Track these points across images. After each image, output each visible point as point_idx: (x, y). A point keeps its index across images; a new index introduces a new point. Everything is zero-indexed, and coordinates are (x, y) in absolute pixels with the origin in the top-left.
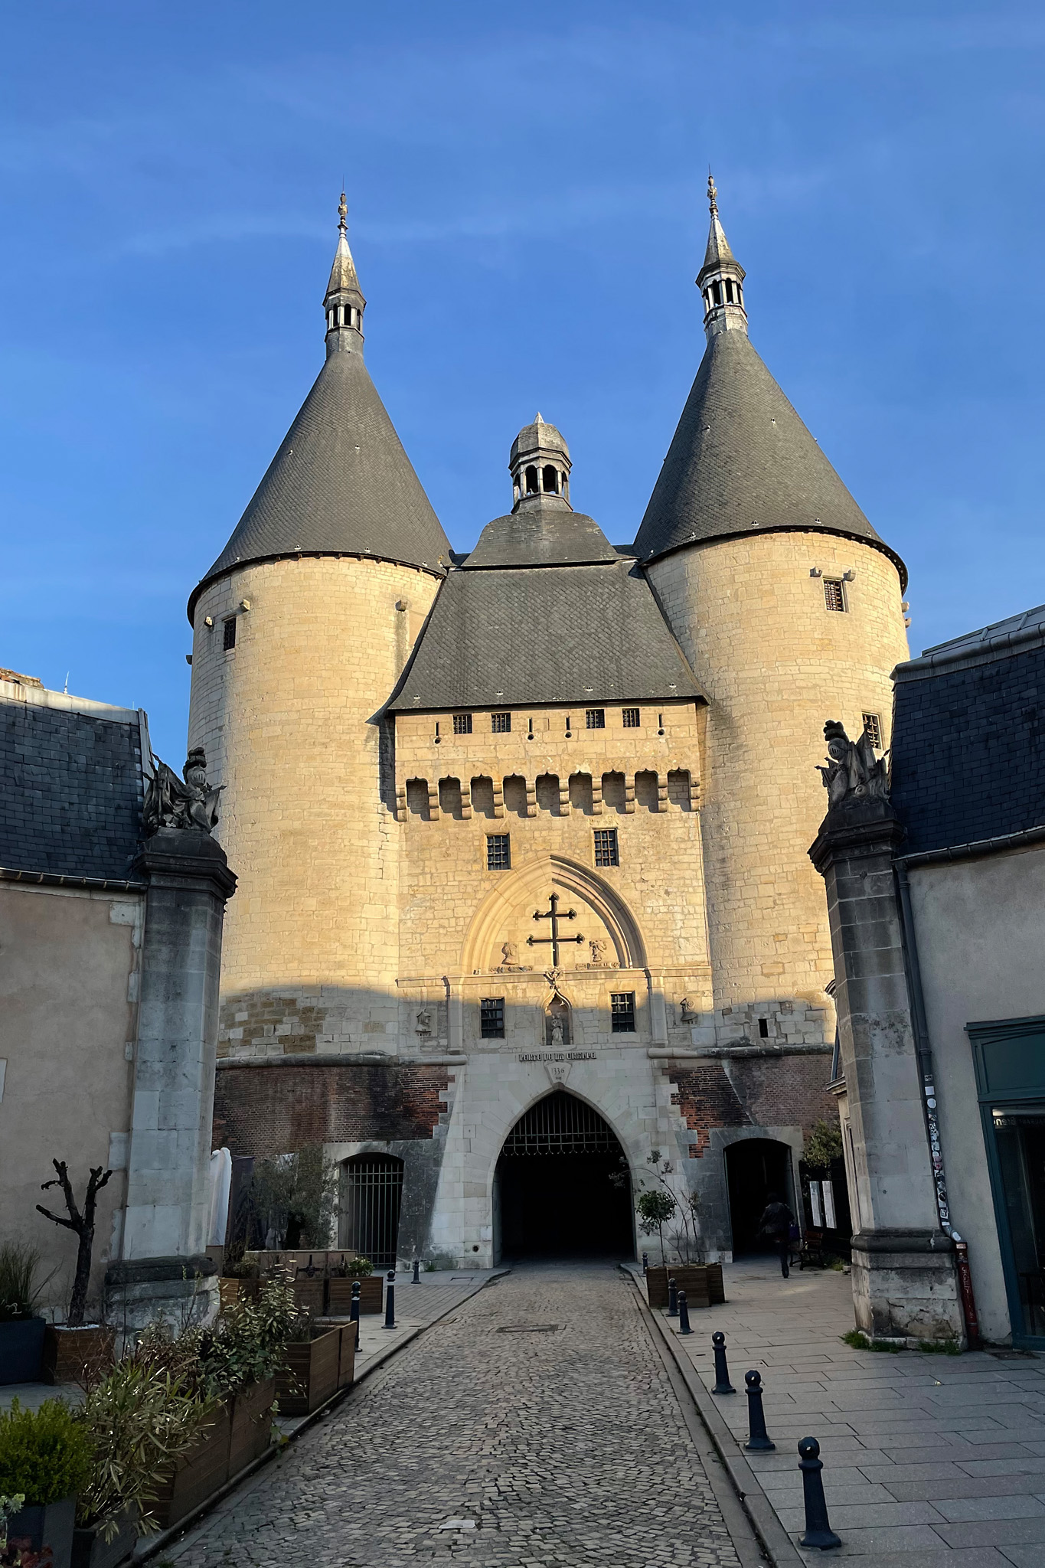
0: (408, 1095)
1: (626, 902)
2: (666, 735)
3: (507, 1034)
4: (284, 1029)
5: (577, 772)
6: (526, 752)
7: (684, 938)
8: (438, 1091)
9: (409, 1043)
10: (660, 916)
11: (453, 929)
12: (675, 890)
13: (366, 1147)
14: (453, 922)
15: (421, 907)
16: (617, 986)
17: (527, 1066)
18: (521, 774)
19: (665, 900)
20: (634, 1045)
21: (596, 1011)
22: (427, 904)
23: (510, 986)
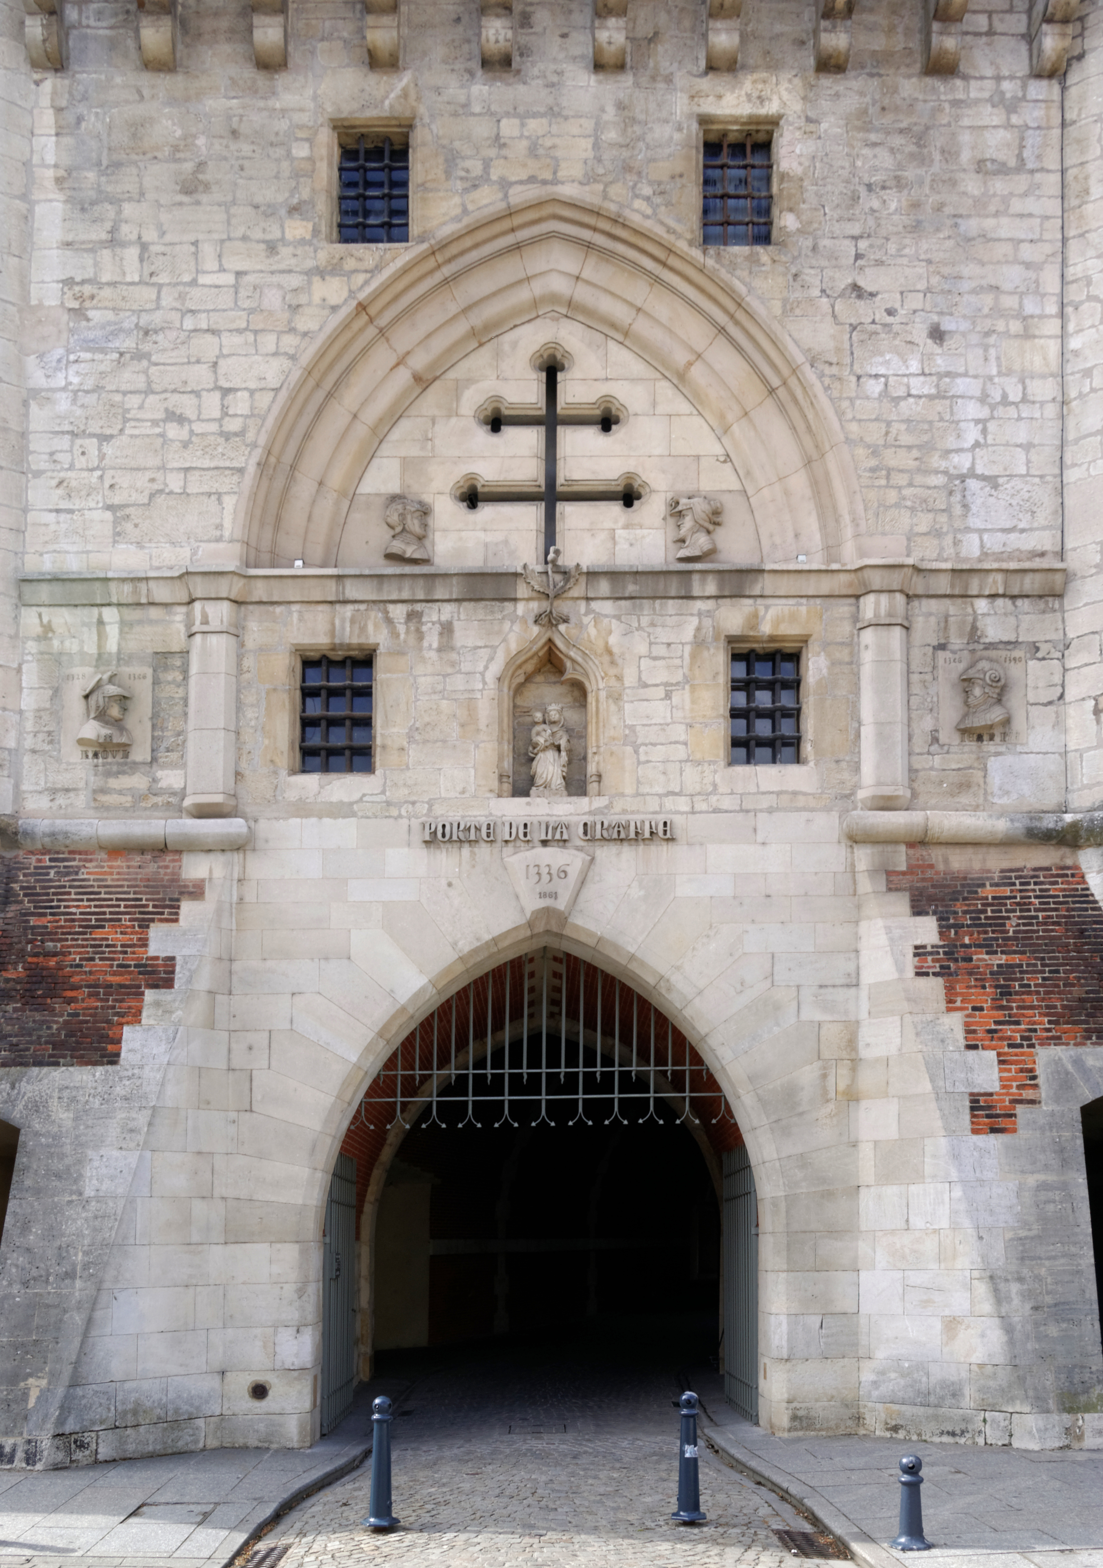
3: (384, 757)
7: (984, 478)
8: (145, 925)
9: (63, 779)
10: (908, 407)
11: (213, 427)
12: (964, 326)
14: (212, 403)
15: (103, 351)
16: (754, 619)
17: (445, 857)
19: (926, 358)
20: (801, 801)
21: (681, 697)
22: (128, 343)
23: (398, 612)
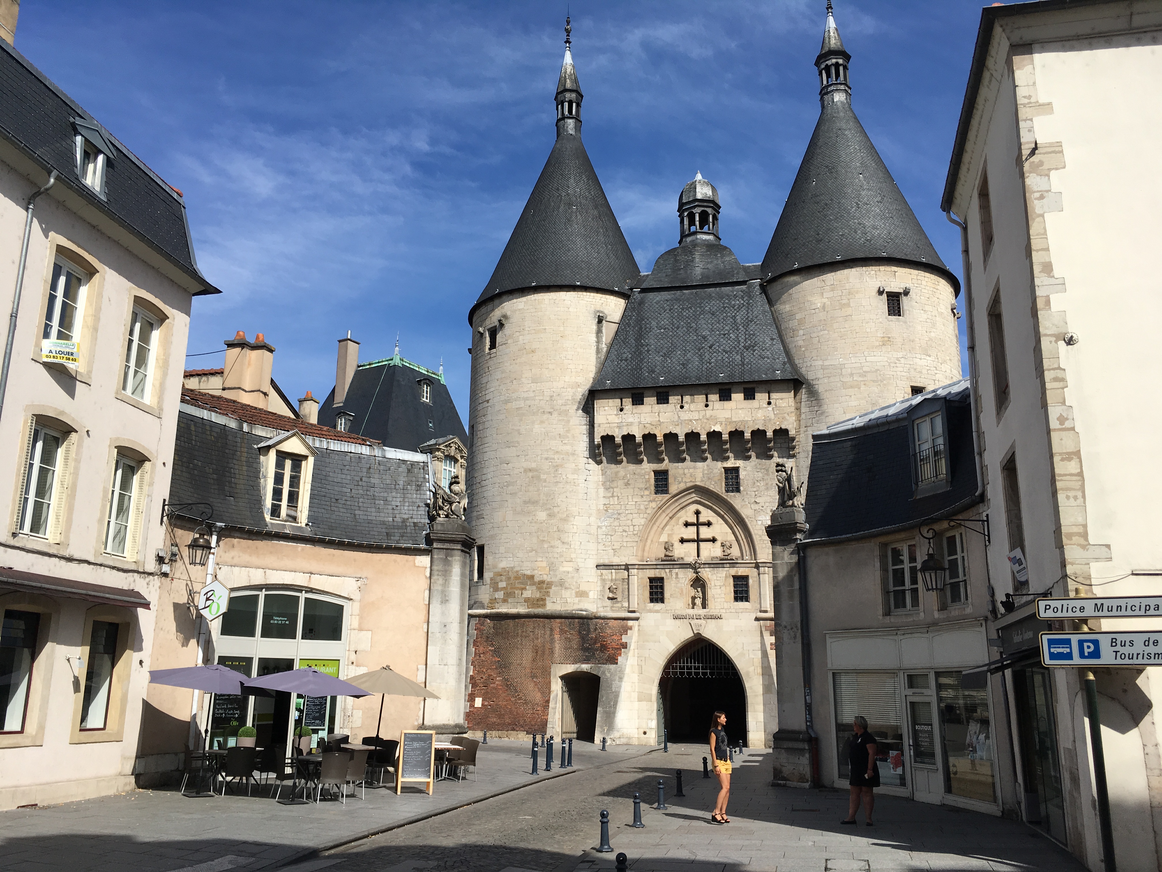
0: (604, 637)
1: (744, 517)
2: (773, 405)
3: (665, 601)
4: (527, 594)
5: (712, 430)
6: (679, 417)
8: (621, 635)
9: (605, 605)
11: (632, 533)
13: (577, 668)
14: (631, 528)
15: (612, 518)
16: (737, 572)
17: (678, 621)
18: (675, 432)
20: (748, 610)
21: (723, 588)
22: (616, 516)
23: (667, 570)
